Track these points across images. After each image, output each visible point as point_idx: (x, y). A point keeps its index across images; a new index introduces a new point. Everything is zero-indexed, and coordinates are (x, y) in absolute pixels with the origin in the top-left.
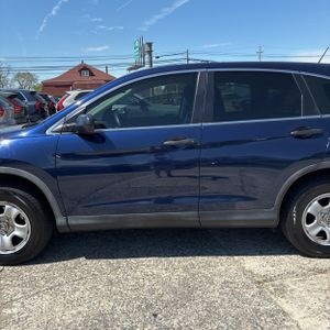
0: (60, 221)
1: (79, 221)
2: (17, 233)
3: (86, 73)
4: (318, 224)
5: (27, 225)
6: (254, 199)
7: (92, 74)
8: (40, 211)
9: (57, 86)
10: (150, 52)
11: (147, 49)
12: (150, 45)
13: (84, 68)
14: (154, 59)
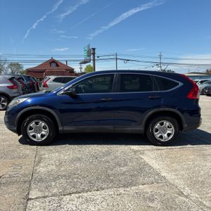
0: (60, 128)
1: (68, 128)
2: (43, 133)
3: (54, 65)
4: (160, 133)
5: (48, 130)
6: (135, 122)
7: (57, 65)
8: (53, 124)
9: (36, 72)
10: (94, 54)
11: (92, 52)
12: (94, 49)
13: (52, 62)
14: (96, 58)
